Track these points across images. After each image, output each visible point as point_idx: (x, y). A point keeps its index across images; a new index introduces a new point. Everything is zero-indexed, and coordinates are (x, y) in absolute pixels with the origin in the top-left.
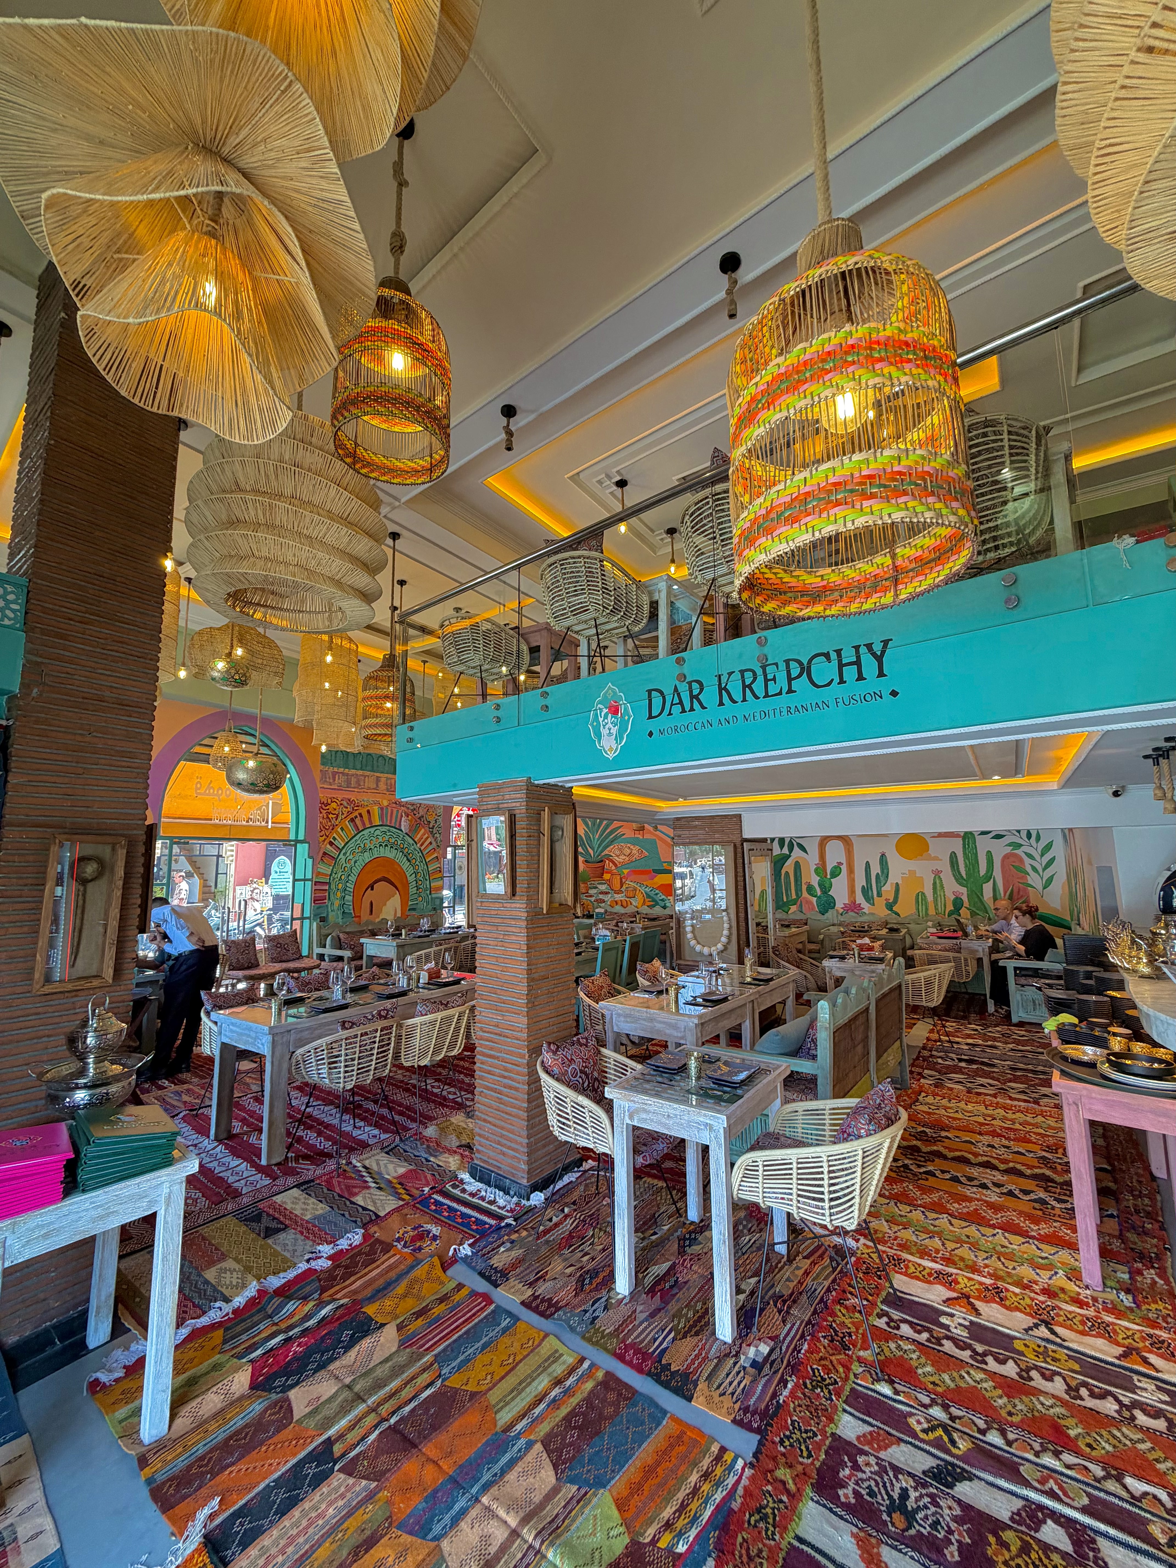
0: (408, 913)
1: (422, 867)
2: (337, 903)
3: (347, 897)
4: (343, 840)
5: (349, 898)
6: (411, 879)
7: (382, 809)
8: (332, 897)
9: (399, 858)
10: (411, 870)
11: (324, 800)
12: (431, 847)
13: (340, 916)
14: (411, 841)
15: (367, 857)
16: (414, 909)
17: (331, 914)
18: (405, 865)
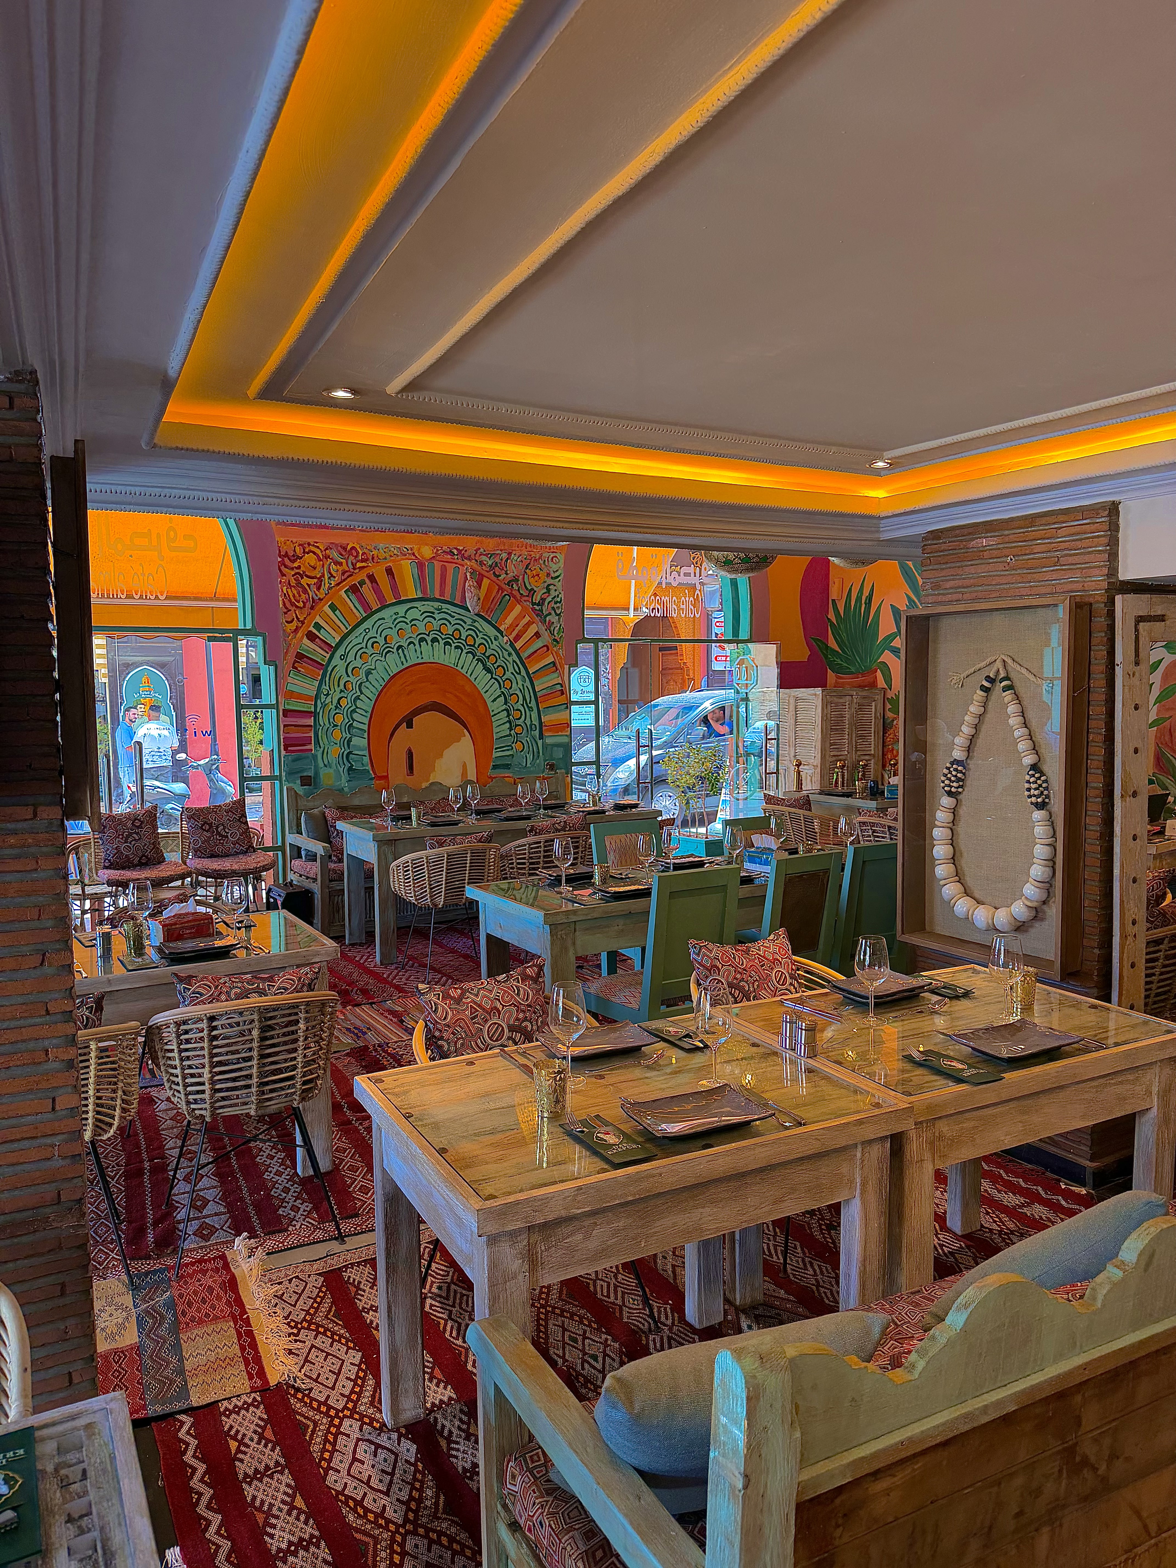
0: (490, 772)
1: (519, 684)
2: (334, 752)
3: (355, 741)
4: (336, 628)
5: (360, 742)
6: (496, 707)
7: (421, 566)
8: (323, 741)
9: (467, 664)
10: (495, 689)
11: (288, 548)
12: (539, 644)
13: (344, 778)
14: (492, 632)
15: (394, 663)
16: (507, 766)
17: (323, 772)
18: (481, 680)
